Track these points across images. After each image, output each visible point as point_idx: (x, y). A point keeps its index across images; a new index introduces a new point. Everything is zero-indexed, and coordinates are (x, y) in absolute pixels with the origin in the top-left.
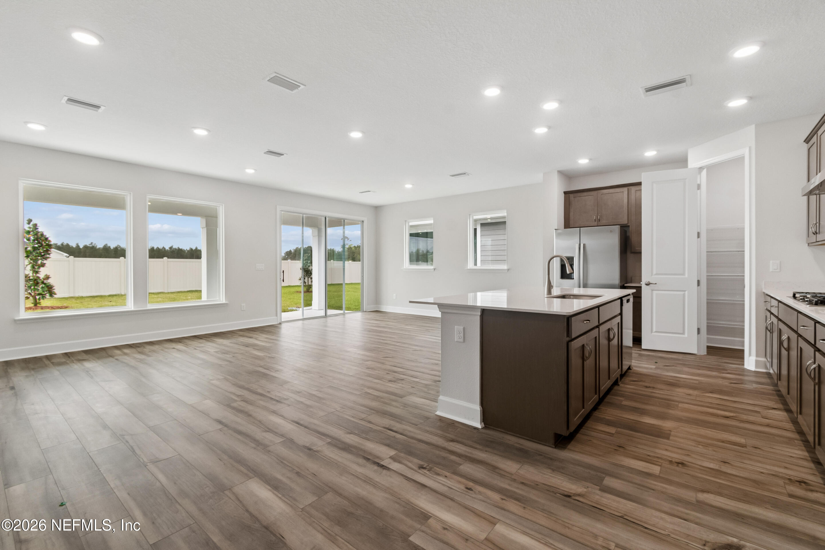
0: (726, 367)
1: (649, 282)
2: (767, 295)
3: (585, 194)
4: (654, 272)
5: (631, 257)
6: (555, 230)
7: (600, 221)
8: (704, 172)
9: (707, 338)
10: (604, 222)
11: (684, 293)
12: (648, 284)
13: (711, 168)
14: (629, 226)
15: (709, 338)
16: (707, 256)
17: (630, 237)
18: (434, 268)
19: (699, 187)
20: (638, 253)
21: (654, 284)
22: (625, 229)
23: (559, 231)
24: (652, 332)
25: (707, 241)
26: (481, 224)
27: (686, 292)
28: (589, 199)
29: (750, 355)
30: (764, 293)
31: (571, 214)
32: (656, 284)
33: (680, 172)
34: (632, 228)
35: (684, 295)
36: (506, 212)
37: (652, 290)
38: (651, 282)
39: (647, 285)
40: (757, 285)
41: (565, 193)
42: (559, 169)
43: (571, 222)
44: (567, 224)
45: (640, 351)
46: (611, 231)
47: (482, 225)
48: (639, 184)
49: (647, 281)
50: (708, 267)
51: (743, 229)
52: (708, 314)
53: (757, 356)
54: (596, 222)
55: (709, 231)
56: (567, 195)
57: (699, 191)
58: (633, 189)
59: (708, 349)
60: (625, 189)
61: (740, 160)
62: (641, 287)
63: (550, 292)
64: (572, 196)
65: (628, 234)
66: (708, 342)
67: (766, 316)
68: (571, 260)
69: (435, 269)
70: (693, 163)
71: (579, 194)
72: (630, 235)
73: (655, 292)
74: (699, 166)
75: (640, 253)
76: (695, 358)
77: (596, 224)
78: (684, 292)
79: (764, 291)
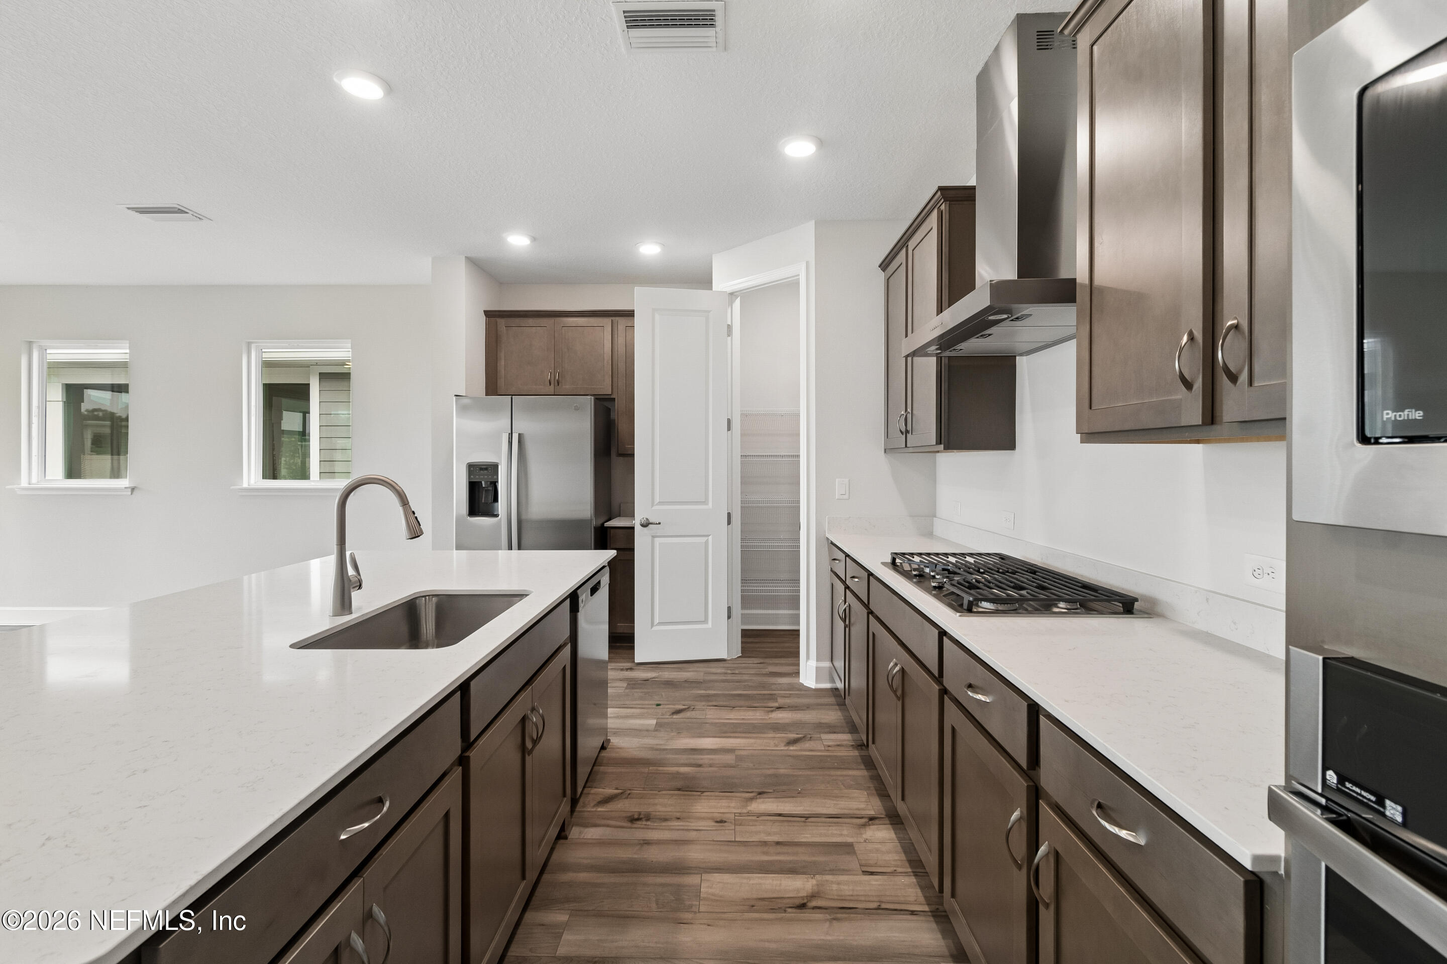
0: (773, 687)
1: (647, 519)
2: (832, 543)
3: (531, 321)
4: (657, 500)
5: (617, 463)
6: (454, 398)
7: (560, 385)
8: (737, 303)
9: (742, 614)
10: (567, 387)
11: (708, 540)
12: (645, 525)
13: (748, 296)
14: (614, 399)
15: (744, 614)
16: (742, 463)
17: (616, 421)
18: (133, 485)
19: (730, 328)
20: (629, 455)
21: (657, 524)
22: (607, 404)
23: (465, 401)
24: (652, 625)
25: (742, 435)
26: (320, 373)
27: (710, 538)
28: (537, 333)
29: (808, 658)
30: (828, 539)
31: (502, 363)
32: (659, 523)
33: (699, 296)
34: (619, 405)
35: (707, 543)
36: (349, 345)
37: (653, 537)
38: (651, 521)
39: (643, 526)
40: (819, 524)
41: (488, 314)
42: (469, 255)
43: (501, 382)
44: (492, 387)
45: (631, 669)
46: (577, 409)
47: (323, 376)
48: (630, 314)
49: (643, 518)
50: (743, 483)
51: (797, 415)
52: (743, 570)
53: (818, 659)
54: (552, 385)
55: (744, 416)
56: (493, 319)
57: (729, 338)
58: (622, 322)
59: (745, 640)
60: (607, 322)
61: (792, 286)
62: (633, 528)
63: (346, 601)
64: (502, 322)
65: (613, 416)
66: (743, 623)
67: (832, 584)
68: (493, 468)
69: (133, 489)
70: (722, 283)
71: (517, 321)
72: (616, 419)
73: (658, 541)
74: (729, 290)
75: (632, 455)
76: (723, 671)
77: (551, 389)
78: (707, 538)
79: (827, 535)
